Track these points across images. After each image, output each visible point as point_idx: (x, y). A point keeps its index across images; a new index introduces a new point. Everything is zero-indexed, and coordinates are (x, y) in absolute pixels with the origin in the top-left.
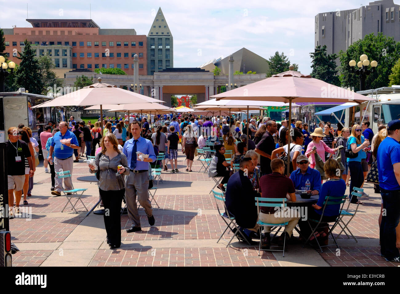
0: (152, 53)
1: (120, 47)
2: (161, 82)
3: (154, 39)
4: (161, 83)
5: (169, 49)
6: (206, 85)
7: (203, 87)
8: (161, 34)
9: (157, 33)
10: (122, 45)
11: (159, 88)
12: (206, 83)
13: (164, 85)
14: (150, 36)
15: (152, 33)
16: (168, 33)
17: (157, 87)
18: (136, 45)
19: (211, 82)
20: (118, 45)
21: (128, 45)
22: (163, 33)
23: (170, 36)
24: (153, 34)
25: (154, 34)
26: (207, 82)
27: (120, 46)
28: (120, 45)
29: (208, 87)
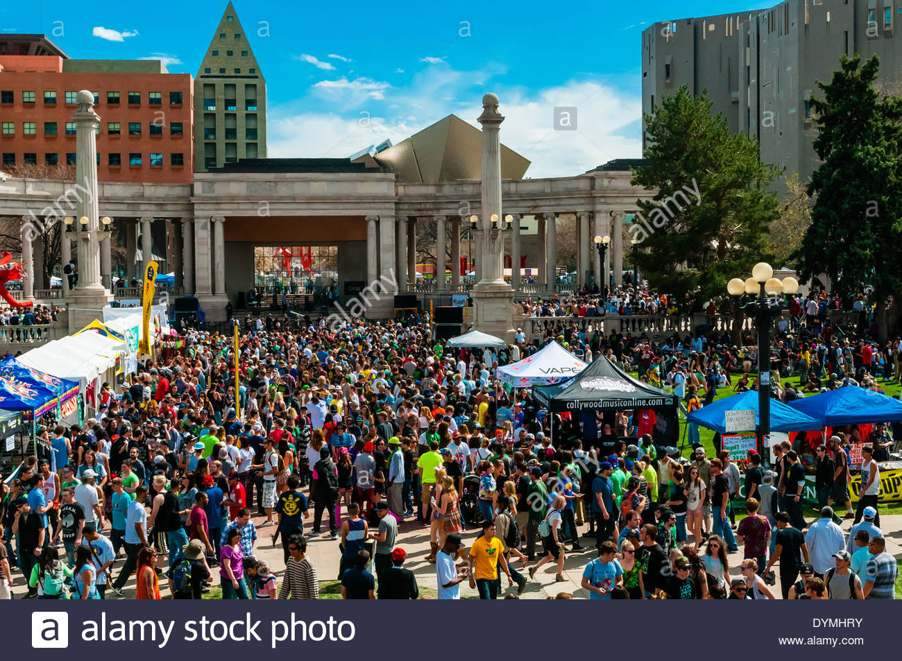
0: (209, 125)
1: (117, 107)
2: (217, 206)
3: (213, 86)
4: (217, 210)
5: (256, 115)
6: (369, 212)
7: (361, 221)
8: (233, 74)
9: (222, 70)
10: (124, 101)
11: (213, 224)
12: (371, 209)
13: (229, 214)
14: (202, 77)
15: (208, 70)
16: (252, 71)
17: (203, 221)
18: (162, 102)
19: (387, 206)
20: (110, 100)
21: (139, 102)
22: (237, 71)
23: (257, 77)
24: (210, 72)
25: (212, 74)
26: (372, 205)
27: (117, 105)
28: (117, 100)
29: (378, 223)
